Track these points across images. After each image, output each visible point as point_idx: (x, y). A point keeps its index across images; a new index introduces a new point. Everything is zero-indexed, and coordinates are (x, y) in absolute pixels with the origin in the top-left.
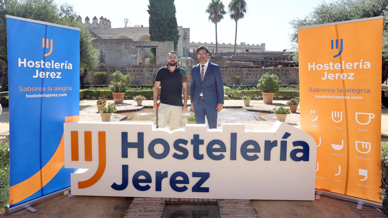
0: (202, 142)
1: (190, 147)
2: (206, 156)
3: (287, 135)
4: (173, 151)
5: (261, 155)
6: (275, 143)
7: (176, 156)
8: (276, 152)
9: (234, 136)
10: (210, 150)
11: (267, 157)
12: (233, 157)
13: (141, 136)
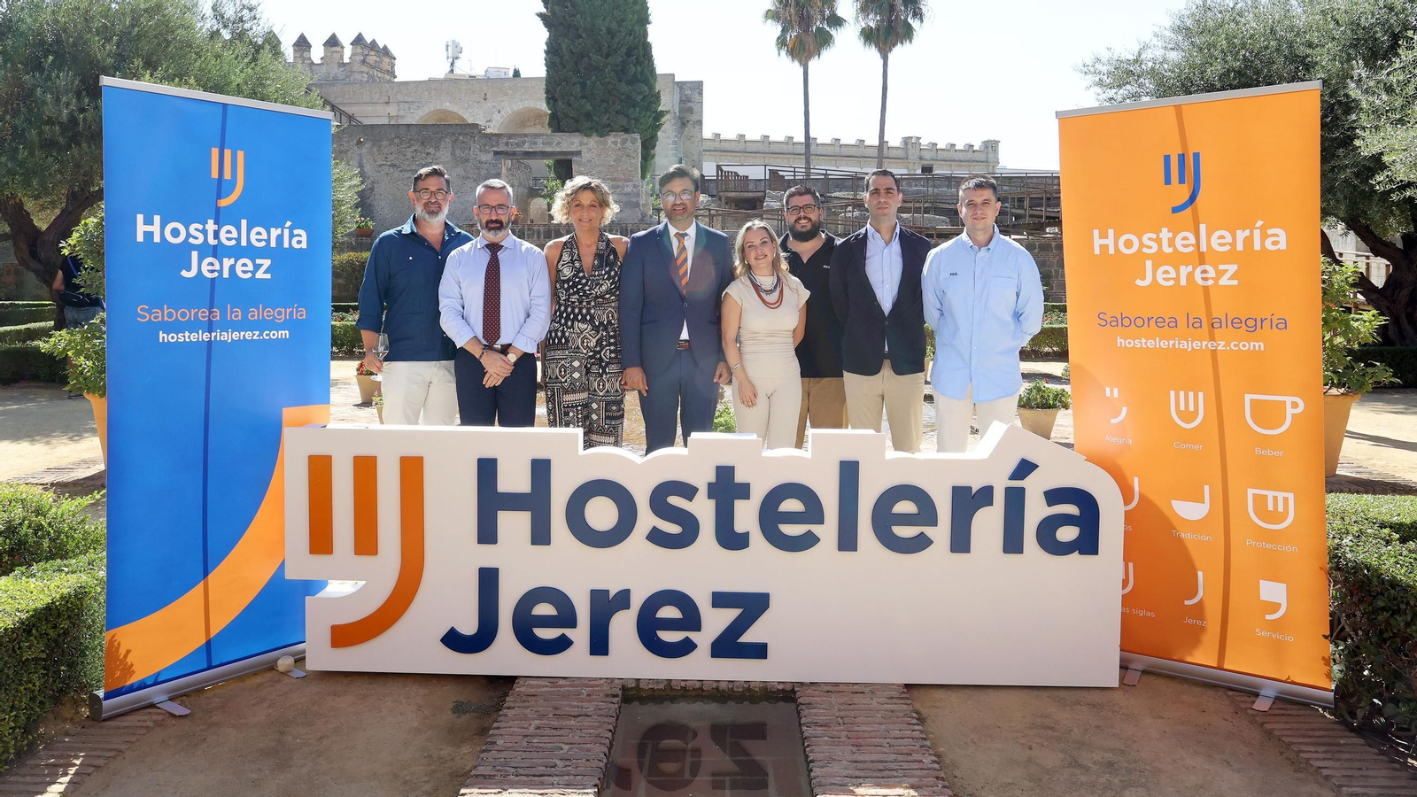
1: (703, 509)
2: (757, 538)
3: (1025, 468)
4: (647, 519)
5: (941, 533)
6: (985, 496)
7: (656, 537)
8: (988, 523)
9: (849, 473)
10: (770, 517)
12: (847, 541)
13: (541, 469)
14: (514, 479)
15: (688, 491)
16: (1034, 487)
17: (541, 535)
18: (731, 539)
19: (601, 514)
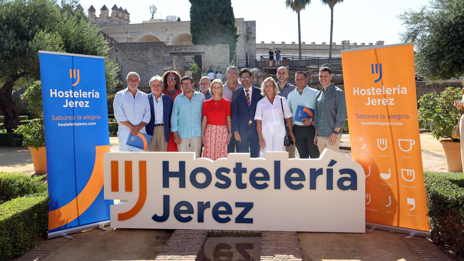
0: (245, 170)
1: (232, 176)
2: (249, 185)
3: (333, 163)
4: (215, 180)
5: (307, 183)
6: (320, 171)
7: (218, 185)
11: (313, 186)
13: (182, 164)
14: (174, 168)
15: (227, 171)
16: (336, 169)
17: (182, 185)
18: (241, 186)
19: (201, 178)
